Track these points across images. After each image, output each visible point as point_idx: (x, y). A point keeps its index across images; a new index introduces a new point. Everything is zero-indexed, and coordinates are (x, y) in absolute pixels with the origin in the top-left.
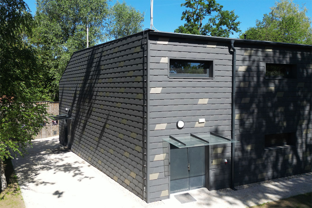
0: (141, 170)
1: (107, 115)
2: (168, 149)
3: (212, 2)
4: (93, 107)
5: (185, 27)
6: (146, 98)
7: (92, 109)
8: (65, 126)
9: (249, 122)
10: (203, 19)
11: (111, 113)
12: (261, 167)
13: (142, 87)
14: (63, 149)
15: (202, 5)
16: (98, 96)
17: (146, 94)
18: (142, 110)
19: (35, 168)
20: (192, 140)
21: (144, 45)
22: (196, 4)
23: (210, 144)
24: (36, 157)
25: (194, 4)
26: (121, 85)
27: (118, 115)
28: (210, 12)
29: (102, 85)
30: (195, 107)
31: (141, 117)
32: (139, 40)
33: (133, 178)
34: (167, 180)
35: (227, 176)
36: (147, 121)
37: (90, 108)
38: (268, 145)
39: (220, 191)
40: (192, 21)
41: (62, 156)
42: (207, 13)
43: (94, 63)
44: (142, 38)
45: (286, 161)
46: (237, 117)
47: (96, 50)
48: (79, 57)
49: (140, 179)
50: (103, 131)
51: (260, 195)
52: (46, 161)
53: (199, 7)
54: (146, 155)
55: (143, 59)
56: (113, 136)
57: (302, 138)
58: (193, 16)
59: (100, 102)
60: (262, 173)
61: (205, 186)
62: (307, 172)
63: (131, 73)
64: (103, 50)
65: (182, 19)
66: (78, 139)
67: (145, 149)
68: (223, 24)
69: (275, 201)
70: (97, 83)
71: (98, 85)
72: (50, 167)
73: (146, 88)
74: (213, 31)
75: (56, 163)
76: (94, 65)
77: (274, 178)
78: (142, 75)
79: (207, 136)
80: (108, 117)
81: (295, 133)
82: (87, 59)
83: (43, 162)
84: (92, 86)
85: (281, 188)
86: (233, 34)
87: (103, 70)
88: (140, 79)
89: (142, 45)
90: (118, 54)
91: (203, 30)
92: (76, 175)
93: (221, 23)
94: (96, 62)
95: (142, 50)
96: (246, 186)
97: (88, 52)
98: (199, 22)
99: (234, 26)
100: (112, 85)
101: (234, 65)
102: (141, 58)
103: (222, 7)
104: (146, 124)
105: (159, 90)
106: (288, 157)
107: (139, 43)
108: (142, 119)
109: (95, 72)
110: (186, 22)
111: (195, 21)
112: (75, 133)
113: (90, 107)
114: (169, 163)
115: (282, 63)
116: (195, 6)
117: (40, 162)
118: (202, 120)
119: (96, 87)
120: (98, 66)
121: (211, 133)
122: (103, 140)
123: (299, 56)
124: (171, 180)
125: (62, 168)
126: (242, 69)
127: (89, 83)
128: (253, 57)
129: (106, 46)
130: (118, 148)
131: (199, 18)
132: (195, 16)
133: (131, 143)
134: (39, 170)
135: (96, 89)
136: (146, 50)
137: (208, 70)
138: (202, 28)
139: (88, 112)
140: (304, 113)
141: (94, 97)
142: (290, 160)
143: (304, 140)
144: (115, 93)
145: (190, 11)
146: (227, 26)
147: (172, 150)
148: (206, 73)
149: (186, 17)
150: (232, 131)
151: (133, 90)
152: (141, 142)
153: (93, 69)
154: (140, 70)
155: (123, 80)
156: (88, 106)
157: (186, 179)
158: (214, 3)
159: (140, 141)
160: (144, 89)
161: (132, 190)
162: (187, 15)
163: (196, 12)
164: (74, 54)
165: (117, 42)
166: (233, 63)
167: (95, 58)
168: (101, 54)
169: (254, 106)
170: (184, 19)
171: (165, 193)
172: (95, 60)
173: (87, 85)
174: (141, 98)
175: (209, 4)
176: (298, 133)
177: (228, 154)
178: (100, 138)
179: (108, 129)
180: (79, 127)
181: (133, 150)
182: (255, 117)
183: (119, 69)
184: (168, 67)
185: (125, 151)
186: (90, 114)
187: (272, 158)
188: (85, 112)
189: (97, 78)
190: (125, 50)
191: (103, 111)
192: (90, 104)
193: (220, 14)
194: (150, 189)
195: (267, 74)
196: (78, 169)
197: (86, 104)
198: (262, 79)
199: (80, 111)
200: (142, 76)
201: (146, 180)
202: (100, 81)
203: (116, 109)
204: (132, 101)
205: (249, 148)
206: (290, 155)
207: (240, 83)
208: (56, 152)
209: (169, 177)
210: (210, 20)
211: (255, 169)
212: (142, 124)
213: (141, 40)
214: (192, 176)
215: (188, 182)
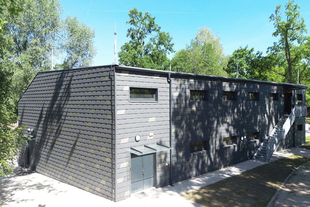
0: (110, 176)
1: (77, 133)
2: (129, 158)
3: (152, 22)
4: (62, 127)
5: (130, 43)
6: (114, 119)
7: (61, 129)
8: (27, 147)
9: (181, 134)
10: (145, 38)
11: (82, 132)
12: (188, 168)
13: (111, 109)
14: (27, 171)
15: (144, 25)
16: (68, 116)
17: (114, 115)
18: (111, 128)
19: (7, 190)
20: (146, 150)
21: (112, 76)
22: (139, 23)
23: (156, 152)
24: (2, 181)
25: (137, 22)
26: (91, 107)
27: (89, 133)
28: (151, 31)
29: (72, 106)
30: (147, 124)
31: (110, 134)
32: (107, 71)
33: (104, 185)
34: (129, 183)
35: (168, 177)
36: (115, 137)
37: (59, 128)
38: (193, 151)
39: (164, 188)
40: (136, 38)
41: (28, 177)
42: (148, 32)
43: (63, 85)
44: (110, 70)
45: (203, 162)
46: (173, 130)
47: (65, 73)
48: (46, 78)
49: (110, 185)
50: (73, 148)
51: (189, 188)
52: (15, 183)
53: (142, 26)
54: (114, 164)
55: (111, 87)
56: (84, 152)
57: (213, 145)
58: (137, 34)
59: (70, 122)
60: (189, 172)
61: (154, 186)
62: (216, 170)
63: (101, 98)
64: (73, 74)
65: (127, 36)
66: (44, 159)
67: (114, 160)
68: (161, 44)
69: (196, 190)
70: (67, 104)
71: (68, 106)
72: (22, 188)
73: (114, 110)
74: (153, 50)
75: (26, 183)
76: (63, 87)
77: (196, 176)
78: (111, 99)
79: (155, 146)
80: (78, 135)
81: (208, 141)
82: (55, 80)
83: (12, 184)
84: (61, 107)
85: (200, 181)
86: (169, 54)
87: (72, 92)
88: (109, 103)
89: (110, 76)
90: (88, 80)
91: (146, 48)
92: (50, 191)
93: (160, 43)
94: (66, 85)
95: (110, 80)
96: (180, 183)
97: (56, 75)
98: (142, 41)
99: (170, 47)
100: (82, 107)
101: (171, 92)
102: (109, 86)
103: (160, 28)
104: (114, 139)
105: (123, 112)
106: (205, 159)
107: (108, 74)
108: (111, 135)
109: (64, 93)
110: (131, 39)
111: (139, 39)
112: (40, 153)
113: (59, 126)
114: (131, 169)
115: (200, 90)
116: (138, 24)
117: (9, 185)
118: (152, 134)
119: (65, 108)
120: (69, 88)
121: (158, 144)
122: (74, 157)
123: (209, 84)
124: (131, 183)
125: (35, 187)
126: (175, 94)
127: (57, 104)
128: (183, 86)
129: (76, 72)
130: (89, 161)
131: (142, 36)
132: (138, 34)
133: (101, 156)
134: (12, 191)
135: (66, 110)
136: (114, 80)
137: (154, 95)
138: (145, 47)
139: (57, 132)
140: (213, 126)
141: (63, 117)
142: (206, 162)
143: (214, 146)
144: (86, 114)
145: (134, 29)
146: (165, 46)
147: (132, 159)
148: (153, 98)
149: (131, 35)
150: (170, 141)
151: (103, 112)
152: (111, 154)
153: (62, 91)
154: (108, 96)
155: (93, 102)
156: (56, 126)
157: (141, 181)
158: (153, 23)
159: (109, 153)
160: (112, 111)
161: (103, 195)
162: (131, 33)
163: (140, 31)
164: (39, 74)
165: (87, 70)
166: (170, 90)
167: (65, 81)
168: (71, 78)
169: (184, 122)
170: (129, 36)
171: (128, 193)
172: (64, 83)
173: (55, 106)
174: (110, 119)
175: (150, 24)
176: (210, 141)
177: (168, 160)
178: (70, 155)
179: (78, 146)
180: (46, 147)
181: (103, 161)
182: (184, 130)
183: (90, 93)
184: (128, 93)
185: (95, 163)
186: (59, 134)
187: (195, 161)
188: (53, 132)
189: (67, 99)
190: (95, 78)
191: (74, 130)
192: (59, 124)
193: (159, 35)
194: (117, 191)
195: (191, 98)
196: (50, 186)
197: (55, 124)
198: (188, 102)
199: (47, 131)
200: (111, 101)
201: (114, 184)
202: (70, 102)
203: (87, 128)
204: (102, 121)
205: (181, 154)
206: (206, 158)
207: (175, 105)
208: (21, 174)
209: (130, 180)
210: (151, 39)
211: (185, 170)
212: (111, 140)
213: (109, 72)
214: (145, 178)
215: (142, 184)
